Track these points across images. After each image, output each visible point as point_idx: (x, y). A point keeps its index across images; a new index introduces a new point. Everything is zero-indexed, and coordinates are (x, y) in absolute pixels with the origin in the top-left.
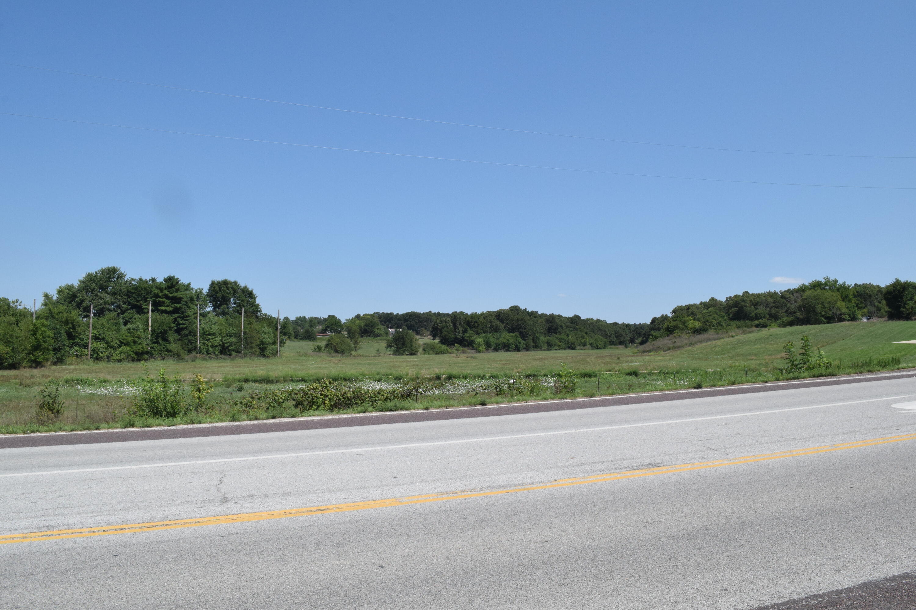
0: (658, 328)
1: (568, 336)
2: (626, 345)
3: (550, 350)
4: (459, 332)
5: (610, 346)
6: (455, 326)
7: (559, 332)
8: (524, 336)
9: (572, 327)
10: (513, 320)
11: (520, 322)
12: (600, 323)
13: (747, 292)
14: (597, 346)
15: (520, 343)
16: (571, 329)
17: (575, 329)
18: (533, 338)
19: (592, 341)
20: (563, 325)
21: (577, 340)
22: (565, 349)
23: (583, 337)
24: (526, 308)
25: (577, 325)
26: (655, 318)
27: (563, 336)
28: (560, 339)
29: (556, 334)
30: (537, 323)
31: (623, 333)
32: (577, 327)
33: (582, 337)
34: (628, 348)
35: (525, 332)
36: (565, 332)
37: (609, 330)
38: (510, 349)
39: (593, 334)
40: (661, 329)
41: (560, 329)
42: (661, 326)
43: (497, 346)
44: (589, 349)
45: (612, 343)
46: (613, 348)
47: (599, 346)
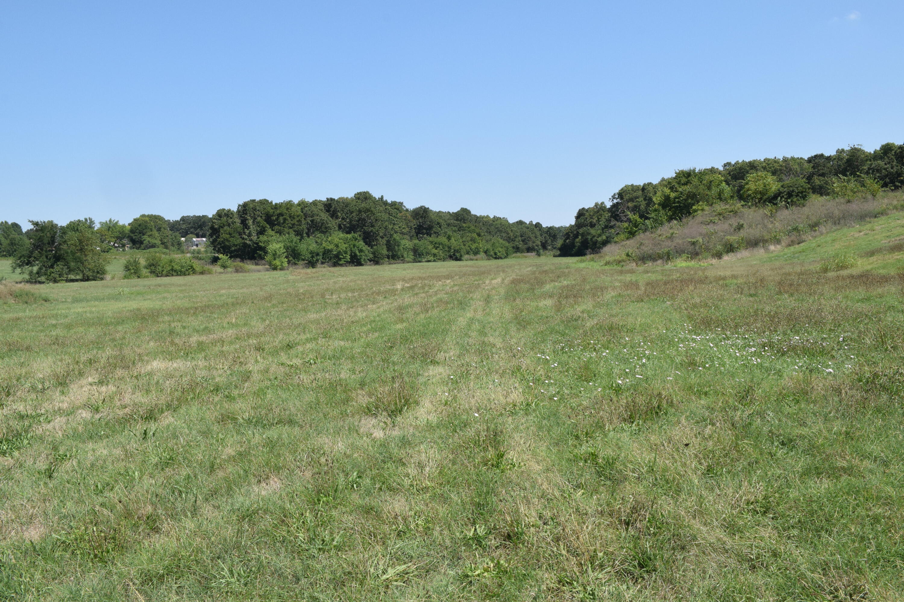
0: (591, 223)
1: (449, 238)
2: (538, 251)
3: (420, 262)
4: (250, 235)
5: (514, 255)
6: (244, 222)
7: (435, 233)
8: (368, 239)
9: (456, 226)
10: (352, 212)
11: (364, 215)
12: (499, 222)
13: (729, 164)
14: (495, 254)
15: (361, 251)
16: (454, 228)
17: (460, 229)
18: (388, 241)
19: (489, 246)
20: (441, 221)
21: (464, 245)
22: (444, 260)
23: (473, 240)
24: (382, 196)
25: (465, 223)
26: (583, 209)
27: (444, 240)
28: (436, 243)
29: (430, 236)
30: (396, 218)
31: (531, 235)
32: (464, 225)
33: (471, 240)
34: (542, 257)
35: (372, 231)
36: (445, 233)
37: (512, 230)
38: (342, 262)
39: (488, 238)
40: (595, 225)
41: (436, 229)
42: (595, 221)
43: (313, 257)
44: (482, 259)
45: (517, 250)
46: (519, 257)
47: (498, 254)
